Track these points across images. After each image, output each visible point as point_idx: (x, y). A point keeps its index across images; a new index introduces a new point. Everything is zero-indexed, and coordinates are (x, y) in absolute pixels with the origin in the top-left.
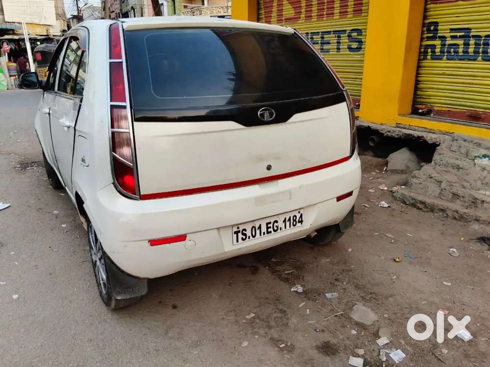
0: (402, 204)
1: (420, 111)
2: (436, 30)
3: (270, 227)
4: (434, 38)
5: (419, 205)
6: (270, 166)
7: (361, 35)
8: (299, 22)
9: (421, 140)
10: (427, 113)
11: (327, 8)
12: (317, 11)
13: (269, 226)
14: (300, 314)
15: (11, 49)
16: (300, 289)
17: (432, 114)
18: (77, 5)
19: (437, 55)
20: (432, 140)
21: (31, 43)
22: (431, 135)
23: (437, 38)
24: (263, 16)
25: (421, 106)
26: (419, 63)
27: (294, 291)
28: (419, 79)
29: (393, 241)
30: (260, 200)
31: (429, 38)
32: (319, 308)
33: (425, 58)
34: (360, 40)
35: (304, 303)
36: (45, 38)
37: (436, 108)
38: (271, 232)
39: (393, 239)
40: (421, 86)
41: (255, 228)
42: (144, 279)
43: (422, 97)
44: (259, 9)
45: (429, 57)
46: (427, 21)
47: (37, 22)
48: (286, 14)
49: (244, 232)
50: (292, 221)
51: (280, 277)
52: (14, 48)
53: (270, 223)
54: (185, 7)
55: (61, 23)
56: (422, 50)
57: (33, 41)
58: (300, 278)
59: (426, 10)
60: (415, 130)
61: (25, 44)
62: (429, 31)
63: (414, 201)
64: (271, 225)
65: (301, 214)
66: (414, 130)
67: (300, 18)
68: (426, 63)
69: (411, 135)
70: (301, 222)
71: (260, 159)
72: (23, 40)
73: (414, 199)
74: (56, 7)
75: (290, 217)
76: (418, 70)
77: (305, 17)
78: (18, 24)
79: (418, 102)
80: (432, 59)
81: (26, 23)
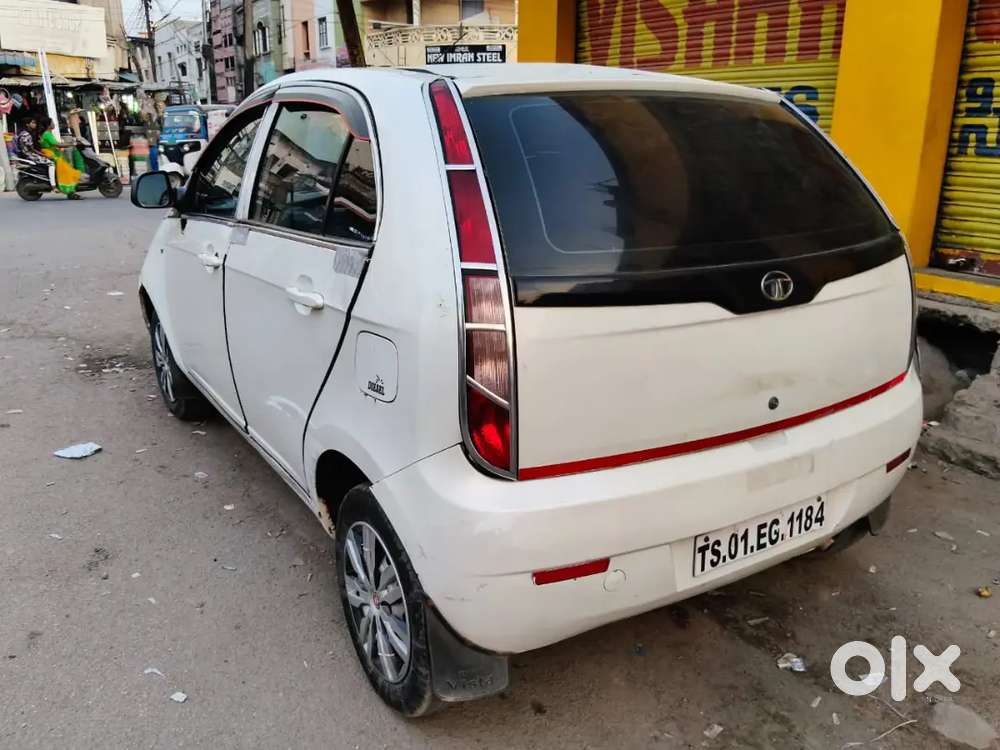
0: (940, 462)
1: (952, 261)
2: (989, 95)
3: (764, 535)
4: (983, 112)
5: (980, 464)
6: (776, 400)
7: (816, 99)
8: (672, 67)
9: (961, 324)
10: (966, 267)
11: (738, 42)
12: (713, 47)
13: (763, 531)
14: (821, 725)
15: (14, 108)
16: (798, 665)
17: (976, 270)
18: (148, 18)
19: (988, 148)
20: (987, 324)
21: (56, 95)
22: (983, 314)
23: (990, 112)
24: (588, 54)
25: (950, 251)
26: (947, 161)
27: (786, 668)
28: (948, 194)
29: (954, 548)
30: (757, 477)
31: (971, 112)
32: (856, 710)
33: (962, 153)
34: (812, 109)
35: (819, 699)
36: (86, 86)
37: (984, 257)
38: (764, 545)
39: (954, 542)
40: (952, 209)
41: (736, 536)
42: (504, 654)
43: (953, 231)
44: (578, 39)
45: (971, 151)
46: (968, 77)
47: (67, 51)
48: (641, 52)
49: (716, 547)
50: (804, 518)
51: (741, 633)
52: (19, 104)
53: (764, 526)
54: (377, 27)
55: (117, 54)
56: (956, 135)
57: (60, 90)
58: (787, 638)
59: (965, 54)
60: (943, 302)
61: (43, 98)
62: (972, 96)
63: (969, 455)
64: (765, 530)
65: (823, 504)
66: (941, 302)
67: (673, 59)
68: (962, 162)
69: (939, 312)
70: (820, 520)
71: (760, 385)
72: (40, 88)
73: (970, 452)
74: (107, 22)
75: (801, 511)
76: (945, 176)
77: (687, 58)
78: (29, 55)
79: (944, 242)
80: (978, 154)
81: (47, 54)
